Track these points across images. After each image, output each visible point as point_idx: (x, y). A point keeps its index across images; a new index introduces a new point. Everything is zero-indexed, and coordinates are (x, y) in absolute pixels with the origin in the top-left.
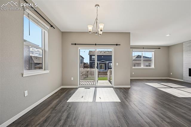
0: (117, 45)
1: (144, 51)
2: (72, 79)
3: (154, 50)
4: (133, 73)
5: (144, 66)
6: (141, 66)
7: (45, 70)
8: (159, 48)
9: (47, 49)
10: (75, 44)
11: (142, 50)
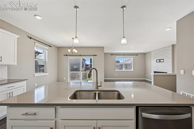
0: (95, 55)
1: (125, 57)
2: (65, 79)
3: (133, 57)
4: (116, 75)
5: (125, 69)
6: (122, 69)
7: (45, 73)
8: (137, 55)
9: (47, 60)
10: (67, 55)
11: (123, 57)
